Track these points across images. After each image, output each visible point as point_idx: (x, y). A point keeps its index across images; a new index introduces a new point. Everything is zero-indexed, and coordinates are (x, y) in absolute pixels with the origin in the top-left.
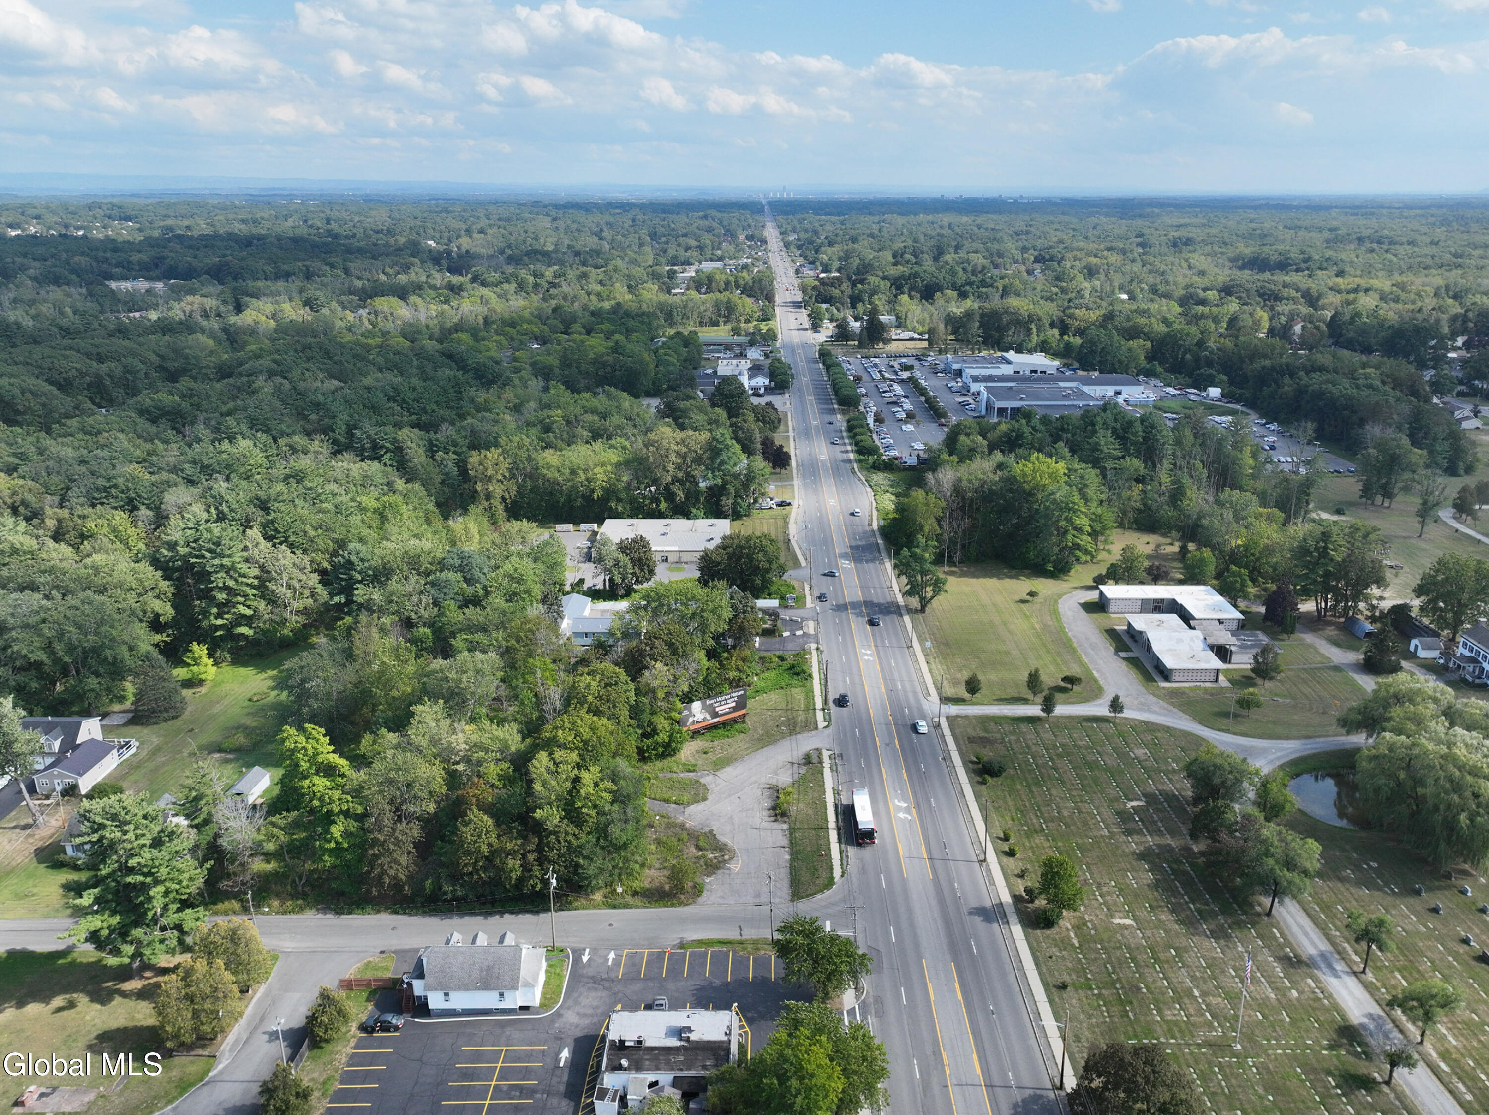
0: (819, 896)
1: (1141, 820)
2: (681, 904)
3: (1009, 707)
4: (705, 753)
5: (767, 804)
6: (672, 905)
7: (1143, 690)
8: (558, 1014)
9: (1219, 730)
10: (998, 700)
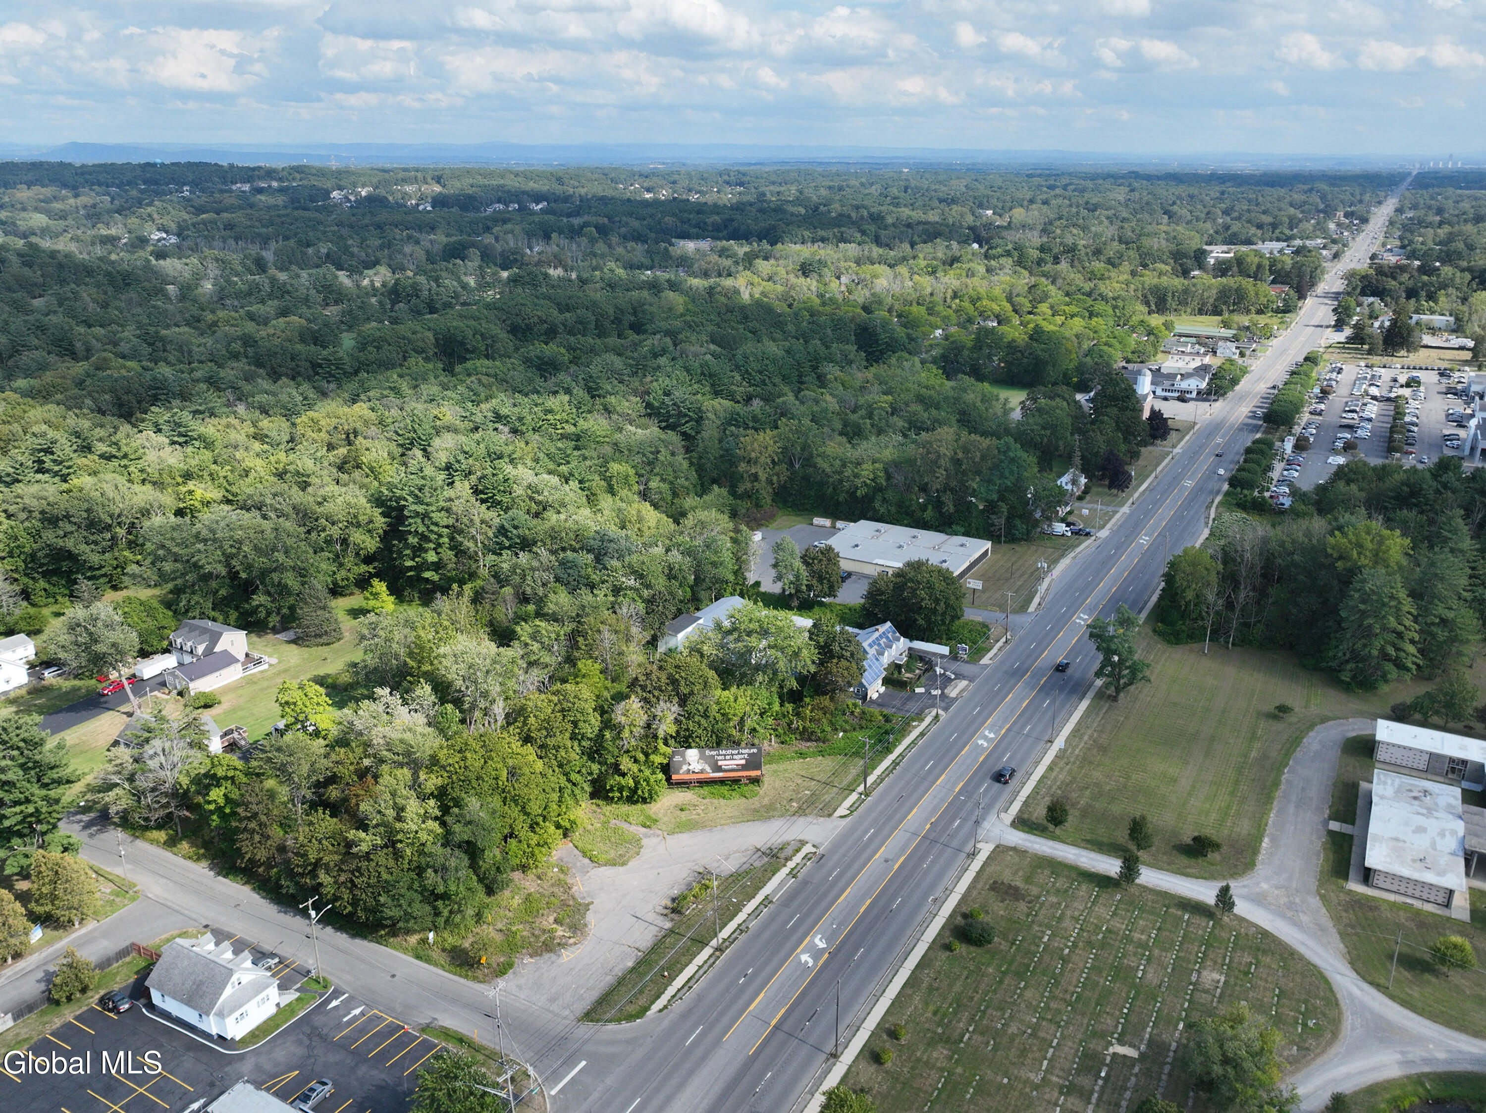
0: (611, 1026)
1: (1106, 1079)
2: (475, 979)
3: (1093, 855)
4: (682, 810)
5: (675, 892)
6: (466, 977)
7: (1313, 884)
8: (241, 1057)
9: (1371, 983)
10: (1088, 841)
